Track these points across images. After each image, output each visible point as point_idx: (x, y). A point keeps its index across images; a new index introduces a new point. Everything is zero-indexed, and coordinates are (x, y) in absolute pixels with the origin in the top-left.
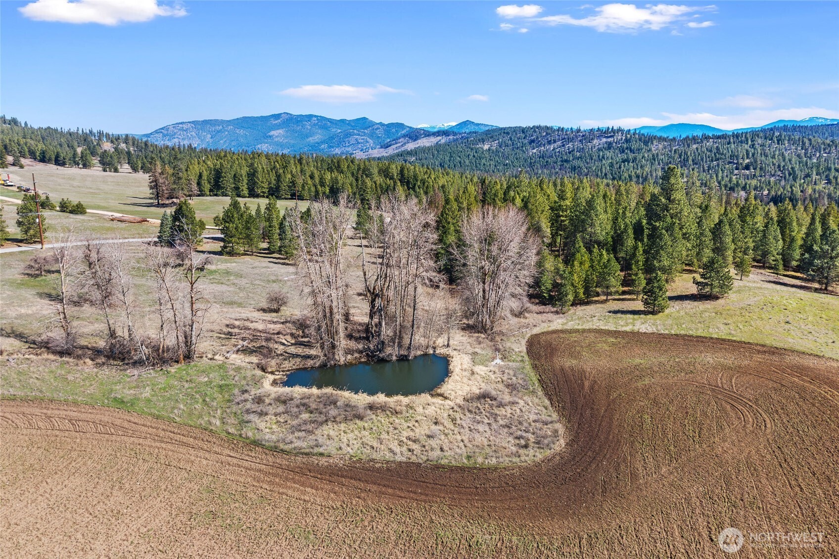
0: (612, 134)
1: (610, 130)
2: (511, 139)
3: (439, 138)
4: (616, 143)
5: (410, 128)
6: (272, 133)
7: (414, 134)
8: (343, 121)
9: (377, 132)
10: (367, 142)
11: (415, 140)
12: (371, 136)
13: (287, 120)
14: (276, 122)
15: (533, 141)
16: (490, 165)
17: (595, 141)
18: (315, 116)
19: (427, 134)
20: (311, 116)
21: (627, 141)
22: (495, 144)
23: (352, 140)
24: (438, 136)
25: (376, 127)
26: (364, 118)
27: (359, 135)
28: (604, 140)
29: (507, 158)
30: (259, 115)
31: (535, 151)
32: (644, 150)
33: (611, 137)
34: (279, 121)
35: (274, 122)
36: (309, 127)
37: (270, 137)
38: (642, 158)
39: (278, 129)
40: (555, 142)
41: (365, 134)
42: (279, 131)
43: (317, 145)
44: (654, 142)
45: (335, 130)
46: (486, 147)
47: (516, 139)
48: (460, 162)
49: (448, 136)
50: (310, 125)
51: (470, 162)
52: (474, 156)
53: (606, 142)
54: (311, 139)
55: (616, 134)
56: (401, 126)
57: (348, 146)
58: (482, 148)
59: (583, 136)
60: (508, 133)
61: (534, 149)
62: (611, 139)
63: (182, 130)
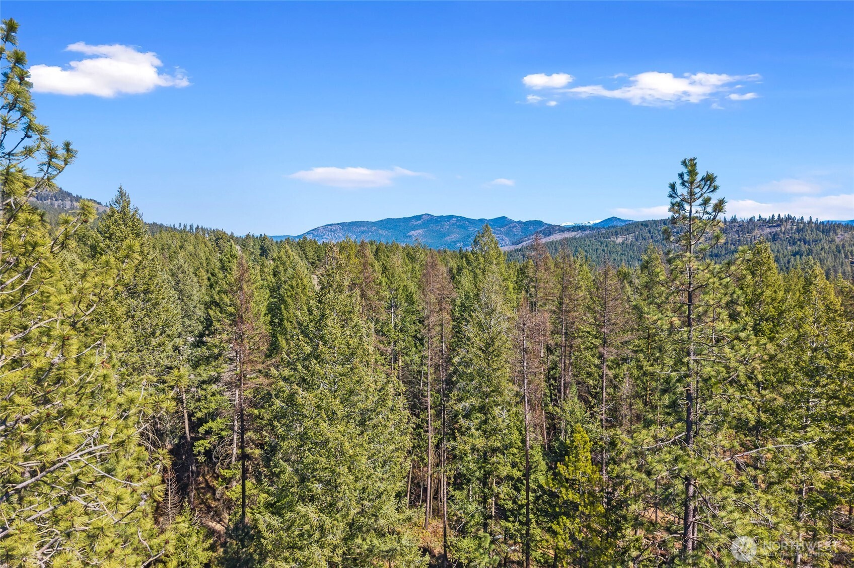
0: (779, 223)
1: (776, 218)
2: (650, 232)
3: (574, 233)
4: (784, 233)
5: (549, 225)
6: (412, 233)
7: (550, 230)
8: (482, 220)
9: (514, 230)
10: (503, 240)
11: (549, 236)
12: (507, 234)
13: (427, 221)
14: (417, 223)
17: (756, 231)
18: (455, 217)
19: (562, 229)
20: (452, 217)
21: (799, 230)
22: (631, 238)
25: (512, 225)
26: (504, 217)
27: (495, 233)
28: (768, 230)
30: (402, 217)
32: (823, 241)
33: (776, 226)
34: (420, 221)
35: (415, 223)
36: (447, 227)
37: (410, 236)
38: (822, 249)
39: (417, 229)
41: (501, 232)
42: (418, 231)
43: (453, 244)
44: (838, 231)
45: (472, 229)
46: (620, 240)
49: (585, 231)
50: (449, 225)
53: (770, 233)
54: (448, 238)
55: (784, 223)
56: (539, 223)
58: (615, 242)
59: (740, 226)
60: (647, 226)
62: (778, 229)
63: (331, 231)
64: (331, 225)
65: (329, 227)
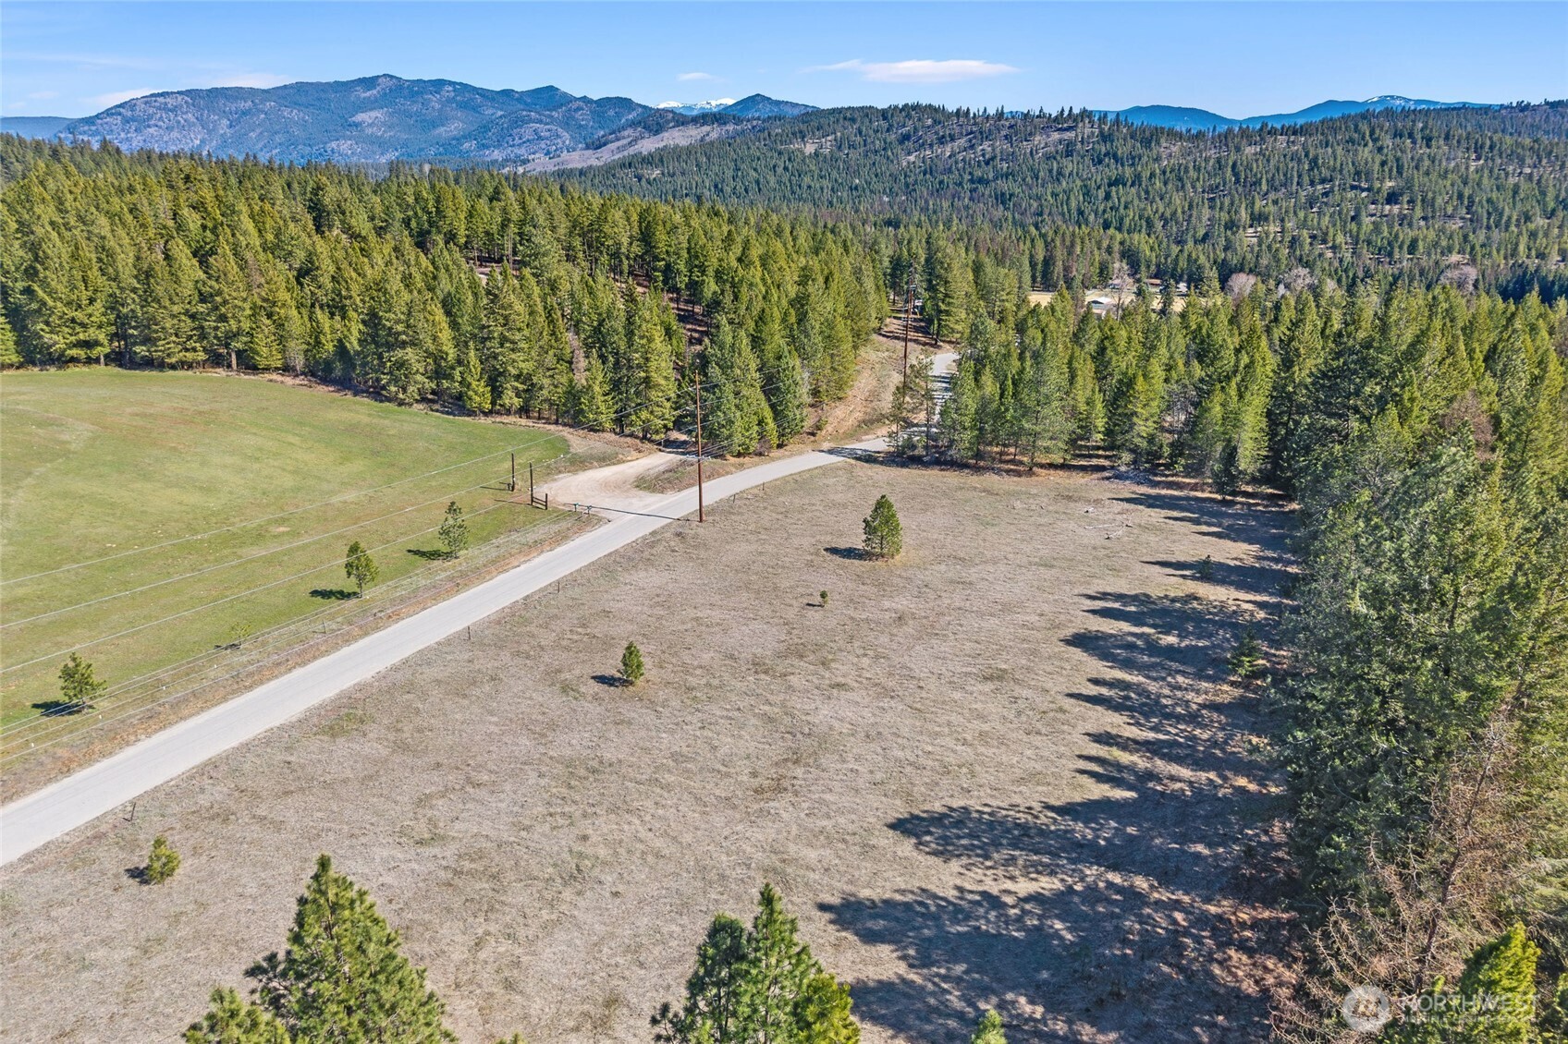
0: (1071, 123)
1: (1066, 113)
2: (860, 133)
3: (706, 128)
4: (1082, 142)
5: (645, 107)
6: (360, 117)
7: (655, 121)
8: (507, 93)
9: (578, 115)
10: (558, 136)
11: (657, 133)
12: (566, 124)
13: (391, 90)
14: (368, 94)
15: (906, 137)
16: (822, 189)
17: (1038, 138)
18: (451, 83)
19: (680, 119)
20: (439, 84)
21: (1105, 138)
22: (828, 145)
23: (527, 132)
24: (703, 125)
25: (572, 106)
26: (551, 88)
27: (540, 122)
28: (1056, 136)
29: (857, 173)
30: (332, 80)
31: (912, 158)
32: (1145, 159)
33: (1069, 129)
34: (375, 92)
35: (363, 95)
36: (437, 106)
37: (357, 125)
39: (371, 110)
40: (953, 139)
41: (553, 120)
42: (374, 114)
43: (454, 142)
44: (1162, 140)
45: (490, 111)
46: (810, 149)
47: (871, 132)
48: (758, 182)
49: (725, 124)
50: (439, 101)
51: (779, 182)
52: (786, 169)
53: (1060, 142)
54: (442, 129)
55: (1080, 125)
56: (624, 103)
57: (520, 145)
58: (802, 152)
59: (1011, 127)
60: (853, 120)
61: (909, 154)
62: (1071, 135)
63: (165, 108)
64: (162, 95)
65: (161, 99)
